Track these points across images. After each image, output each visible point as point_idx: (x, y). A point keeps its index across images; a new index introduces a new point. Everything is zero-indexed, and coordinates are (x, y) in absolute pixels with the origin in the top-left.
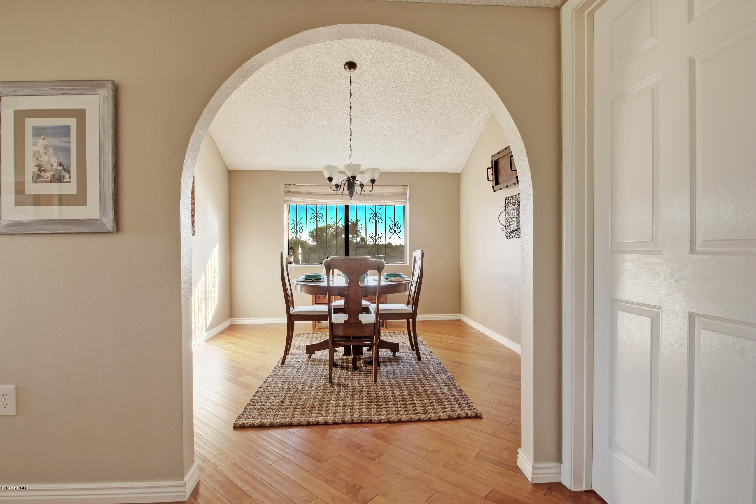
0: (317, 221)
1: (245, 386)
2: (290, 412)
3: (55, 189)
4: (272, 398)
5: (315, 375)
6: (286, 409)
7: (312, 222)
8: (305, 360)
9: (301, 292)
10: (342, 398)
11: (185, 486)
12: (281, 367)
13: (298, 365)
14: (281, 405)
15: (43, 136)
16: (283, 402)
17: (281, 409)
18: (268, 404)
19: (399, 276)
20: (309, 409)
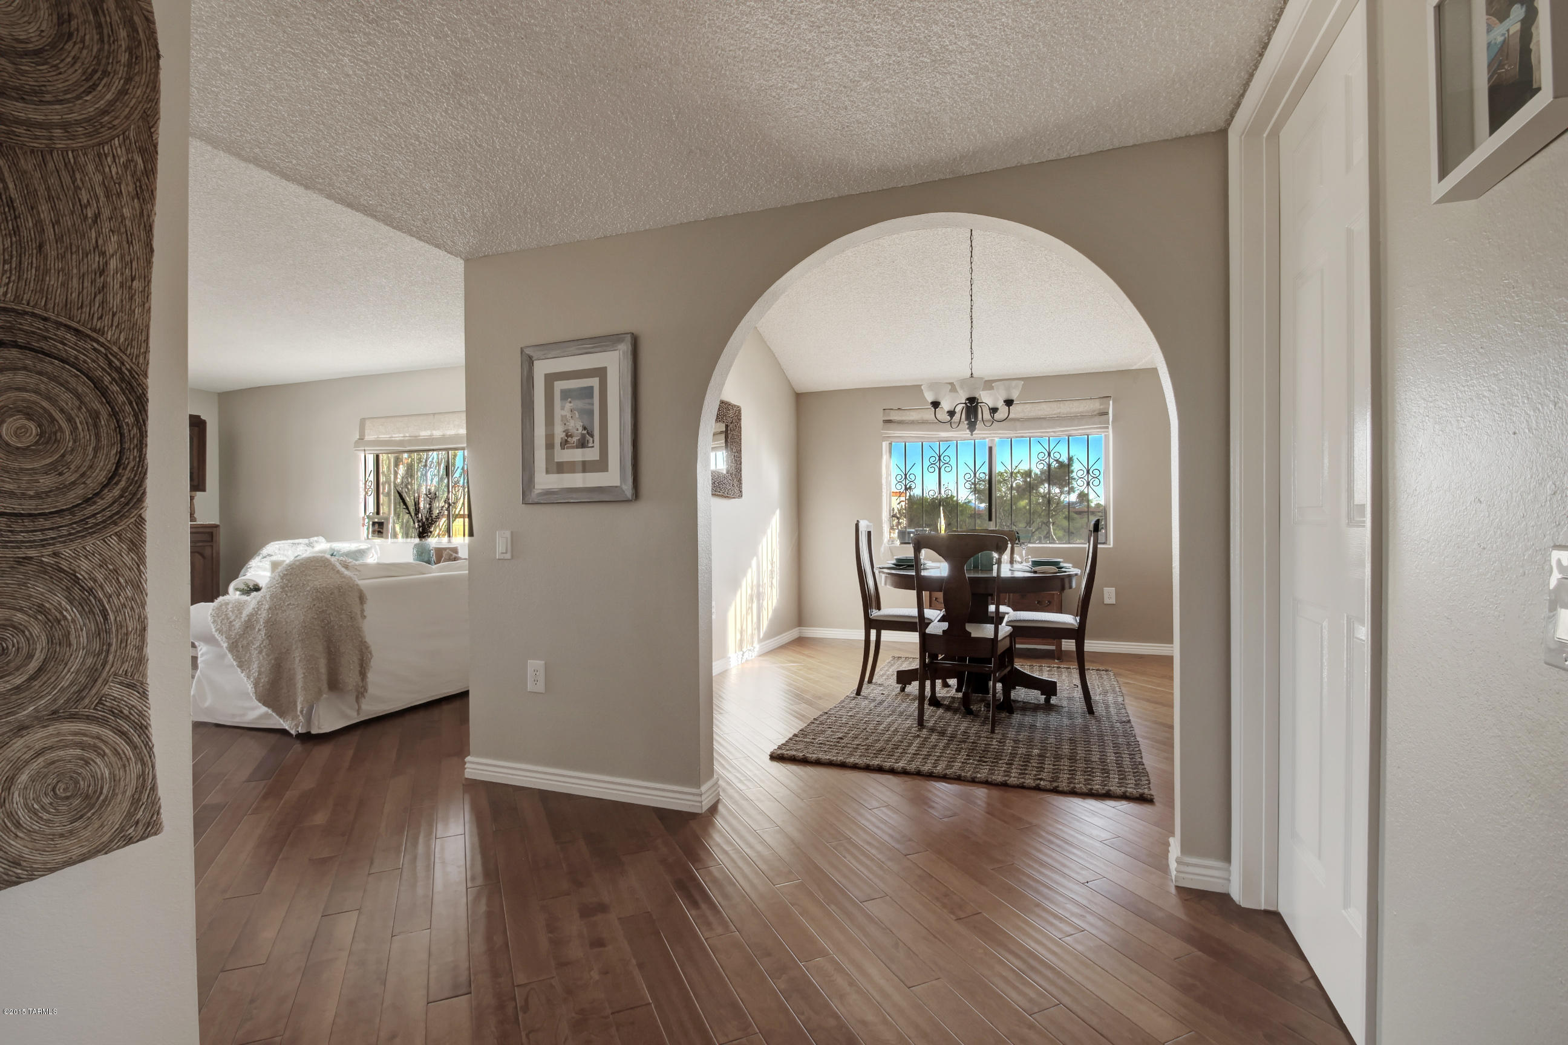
0: (940, 469)
1: (800, 716)
2: (847, 751)
3: (577, 455)
4: (829, 732)
5: (901, 714)
6: (844, 747)
7: (932, 470)
8: (894, 693)
9: (886, 584)
10: (929, 745)
11: (701, 795)
12: (854, 698)
13: (879, 698)
14: (838, 742)
15: (569, 400)
16: (841, 738)
17: (837, 746)
18: (821, 738)
19: (1056, 564)
20: (874, 752)
